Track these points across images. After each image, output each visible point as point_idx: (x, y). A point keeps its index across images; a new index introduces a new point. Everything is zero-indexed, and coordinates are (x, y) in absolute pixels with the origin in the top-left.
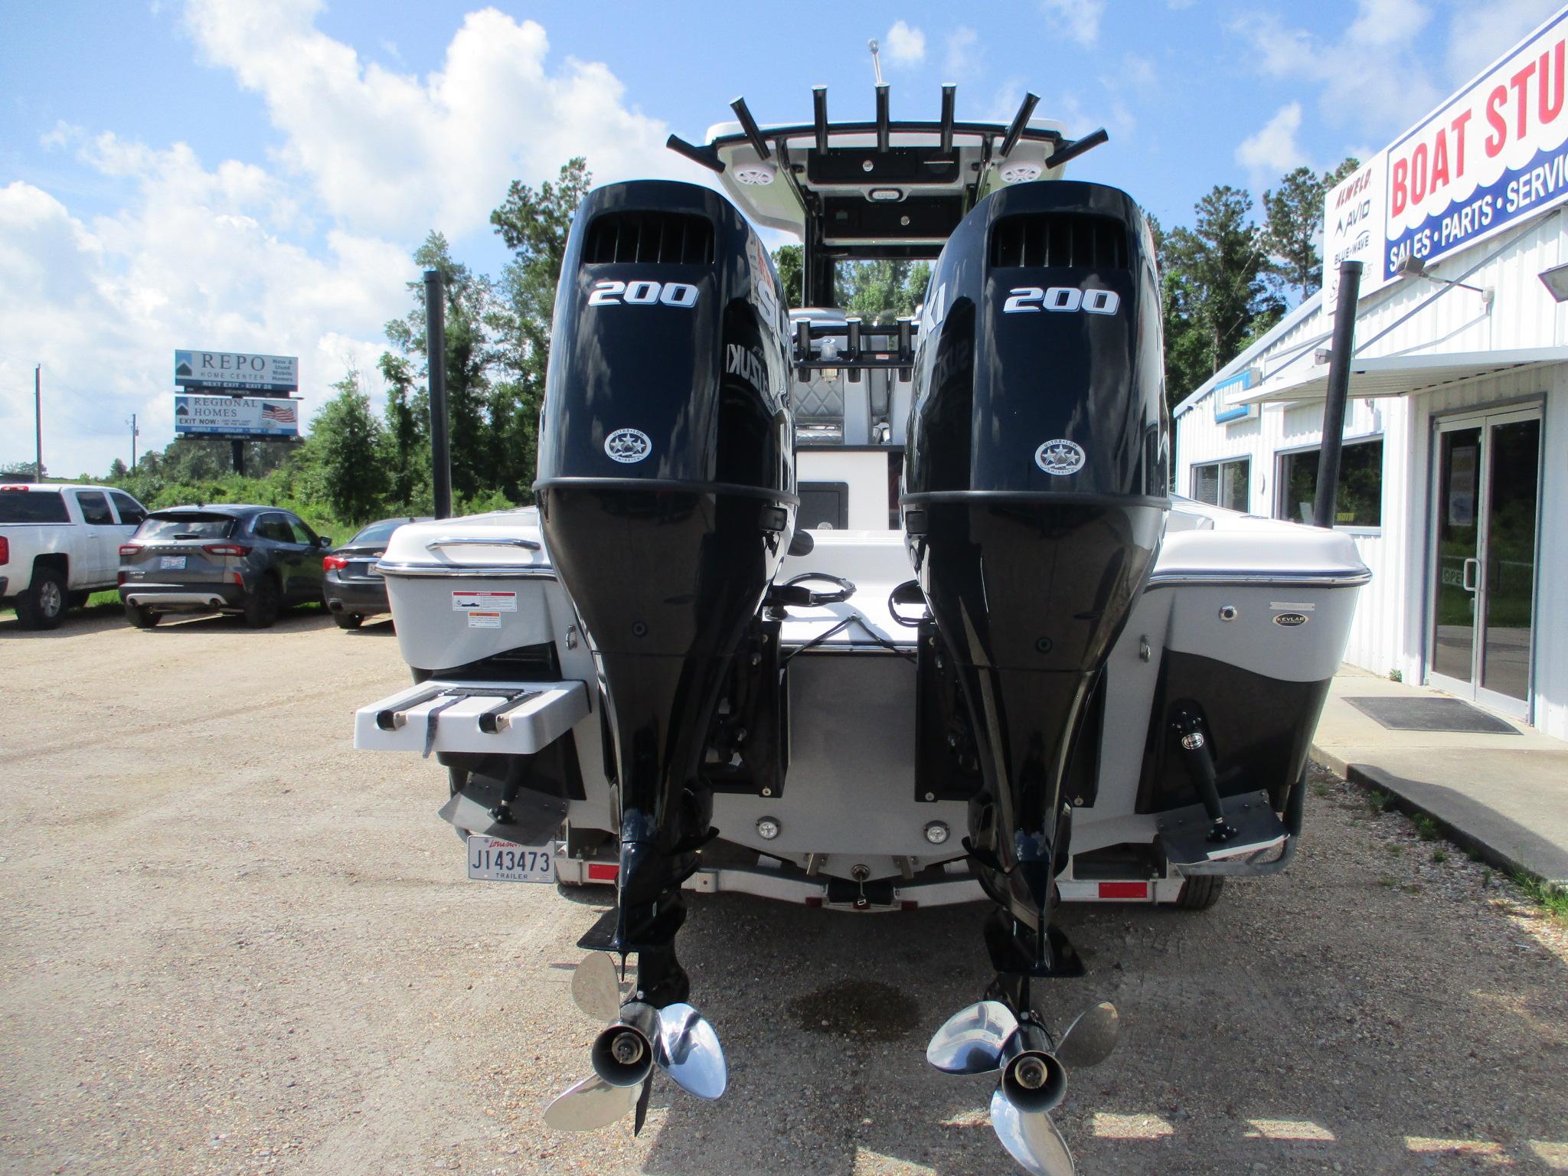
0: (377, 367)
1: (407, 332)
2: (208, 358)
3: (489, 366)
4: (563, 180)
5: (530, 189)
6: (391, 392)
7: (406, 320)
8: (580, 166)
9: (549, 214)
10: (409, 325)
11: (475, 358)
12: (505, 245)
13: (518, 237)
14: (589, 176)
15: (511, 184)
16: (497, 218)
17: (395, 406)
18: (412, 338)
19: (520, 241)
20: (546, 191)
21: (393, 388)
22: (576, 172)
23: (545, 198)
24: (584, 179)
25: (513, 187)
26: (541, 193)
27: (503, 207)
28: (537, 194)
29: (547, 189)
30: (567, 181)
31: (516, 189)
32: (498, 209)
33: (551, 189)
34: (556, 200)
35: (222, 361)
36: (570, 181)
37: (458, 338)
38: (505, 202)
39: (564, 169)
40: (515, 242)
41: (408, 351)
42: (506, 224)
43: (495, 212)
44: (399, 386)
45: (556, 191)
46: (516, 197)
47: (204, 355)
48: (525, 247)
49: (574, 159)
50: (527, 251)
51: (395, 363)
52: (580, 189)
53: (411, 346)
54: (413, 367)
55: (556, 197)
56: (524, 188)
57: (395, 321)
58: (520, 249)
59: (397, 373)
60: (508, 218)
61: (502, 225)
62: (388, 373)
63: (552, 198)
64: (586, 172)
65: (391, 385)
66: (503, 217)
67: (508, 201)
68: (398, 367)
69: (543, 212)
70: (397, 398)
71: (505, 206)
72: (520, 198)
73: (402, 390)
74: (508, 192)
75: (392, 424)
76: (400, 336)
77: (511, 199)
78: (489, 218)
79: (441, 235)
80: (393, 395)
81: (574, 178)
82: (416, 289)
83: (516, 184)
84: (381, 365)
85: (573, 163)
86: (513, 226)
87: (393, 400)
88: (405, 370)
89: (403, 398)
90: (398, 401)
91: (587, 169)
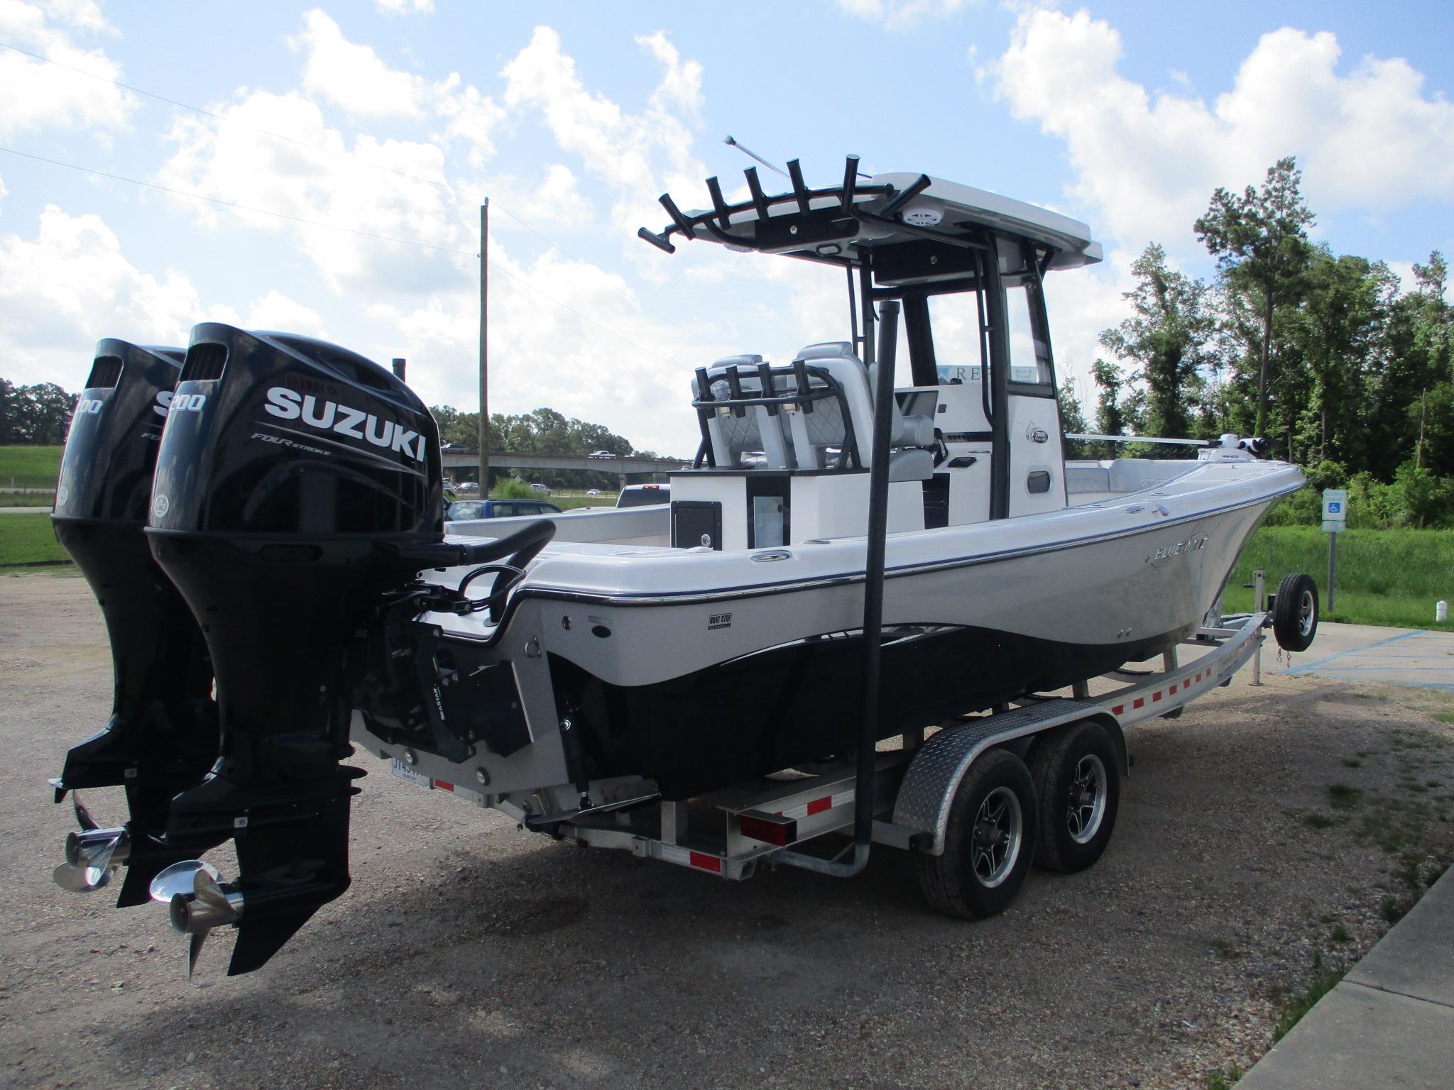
0: (1090, 373)
1: (1120, 340)
2: (961, 371)
3: (1199, 367)
4: (1270, 182)
5: (1233, 195)
6: (1102, 396)
7: (1119, 328)
8: (1288, 166)
9: (1252, 216)
10: (1122, 332)
11: (1186, 359)
12: (1208, 250)
13: (1221, 242)
14: (1298, 175)
15: (1214, 192)
16: (1200, 227)
17: (1105, 408)
18: (1125, 345)
19: (1223, 246)
20: (1248, 195)
21: (1104, 393)
22: (1285, 173)
23: (1247, 202)
24: (1292, 178)
25: (1216, 195)
26: (1244, 198)
27: (1207, 216)
28: (1239, 199)
29: (1250, 193)
30: (1274, 182)
31: (1219, 195)
32: (1202, 218)
33: (1254, 192)
34: (1259, 203)
35: (973, 373)
36: (1278, 182)
37: (1168, 343)
38: (1207, 211)
39: (1271, 171)
40: (1218, 248)
41: (1121, 357)
42: (1209, 231)
43: (1199, 221)
44: (1109, 389)
45: (1260, 193)
46: (1218, 204)
47: (958, 369)
48: (1228, 251)
49: (1282, 160)
50: (1230, 255)
51: (1107, 369)
52: (1289, 189)
53: (1123, 353)
54: (1122, 372)
55: (1260, 200)
56: (1227, 194)
57: (1109, 330)
58: (1223, 253)
59: (1108, 378)
60: (1212, 225)
61: (1206, 233)
62: (1099, 379)
63: (1255, 200)
64: (1294, 171)
65: (1102, 389)
66: (1207, 224)
67: (1212, 210)
68: (1109, 372)
69: (1246, 216)
70: (1108, 400)
71: (1209, 214)
72: (1224, 205)
73: (1112, 394)
74: (1211, 201)
75: (1102, 424)
76: (1114, 344)
77: (1214, 207)
78: (1192, 227)
79: (1160, 247)
80: (1104, 398)
81: (1282, 178)
82: (1130, 299)
83: (1219, 192)
84: (1094, 371)
85: (1281, 165)
86: (1216, 232)
87: (1103, 403)
88: (1115, 375)
89: (1113, 401)
90: (1109, 404)
91: (1296, 168)
